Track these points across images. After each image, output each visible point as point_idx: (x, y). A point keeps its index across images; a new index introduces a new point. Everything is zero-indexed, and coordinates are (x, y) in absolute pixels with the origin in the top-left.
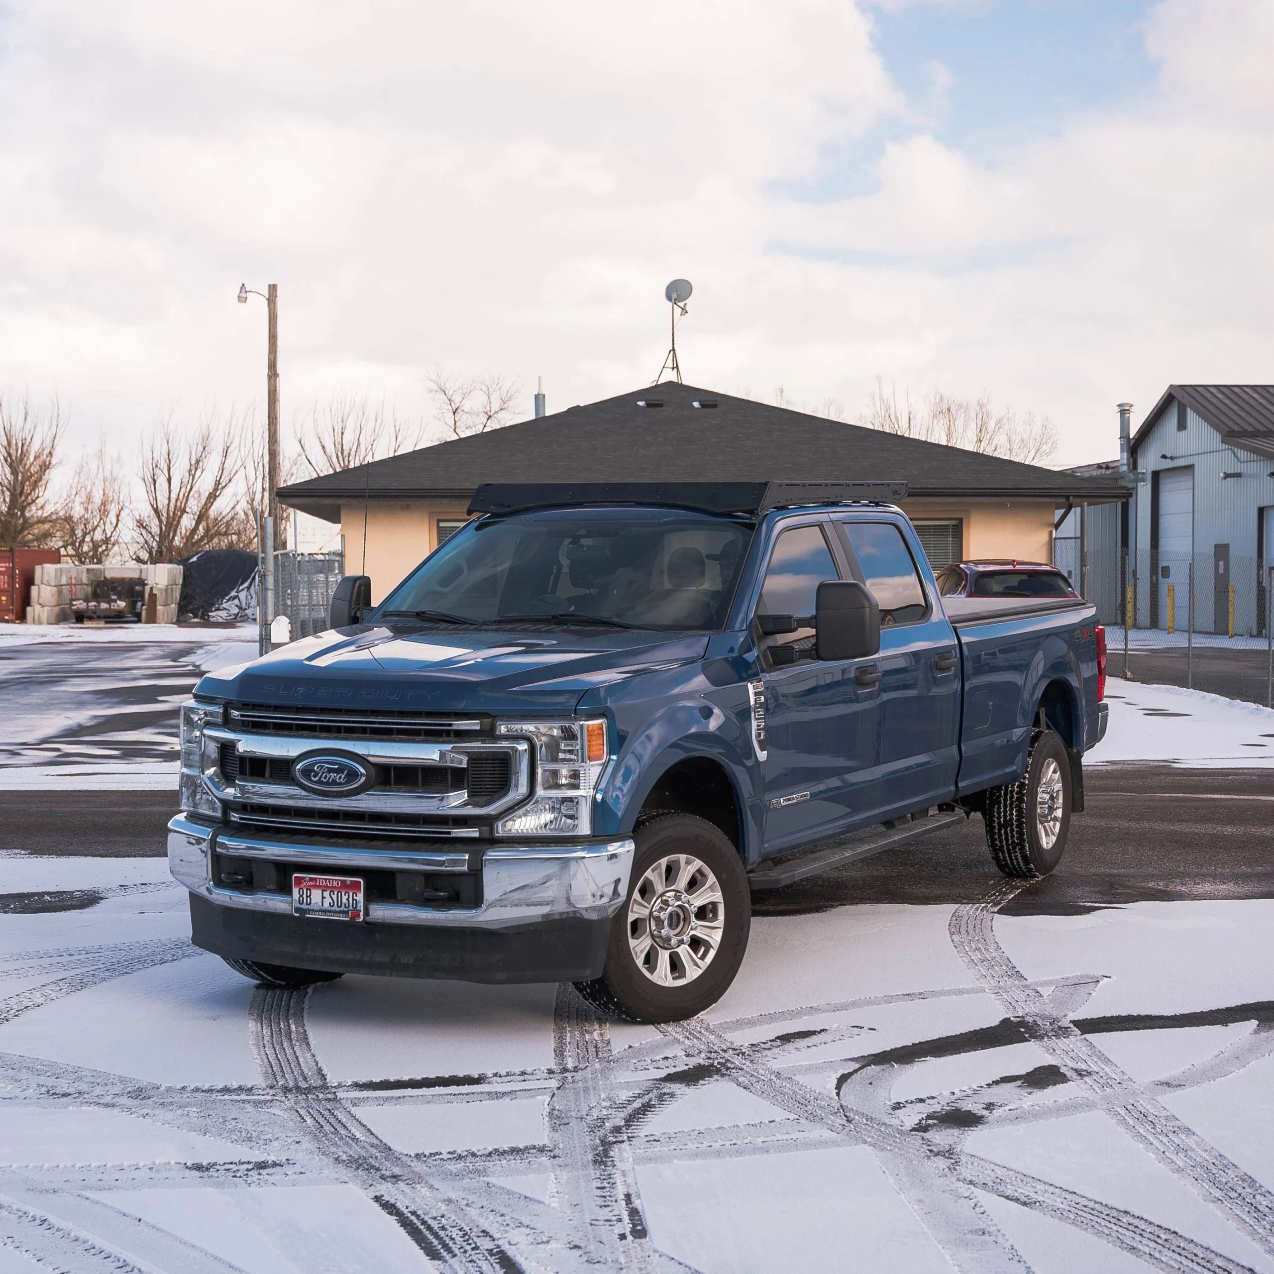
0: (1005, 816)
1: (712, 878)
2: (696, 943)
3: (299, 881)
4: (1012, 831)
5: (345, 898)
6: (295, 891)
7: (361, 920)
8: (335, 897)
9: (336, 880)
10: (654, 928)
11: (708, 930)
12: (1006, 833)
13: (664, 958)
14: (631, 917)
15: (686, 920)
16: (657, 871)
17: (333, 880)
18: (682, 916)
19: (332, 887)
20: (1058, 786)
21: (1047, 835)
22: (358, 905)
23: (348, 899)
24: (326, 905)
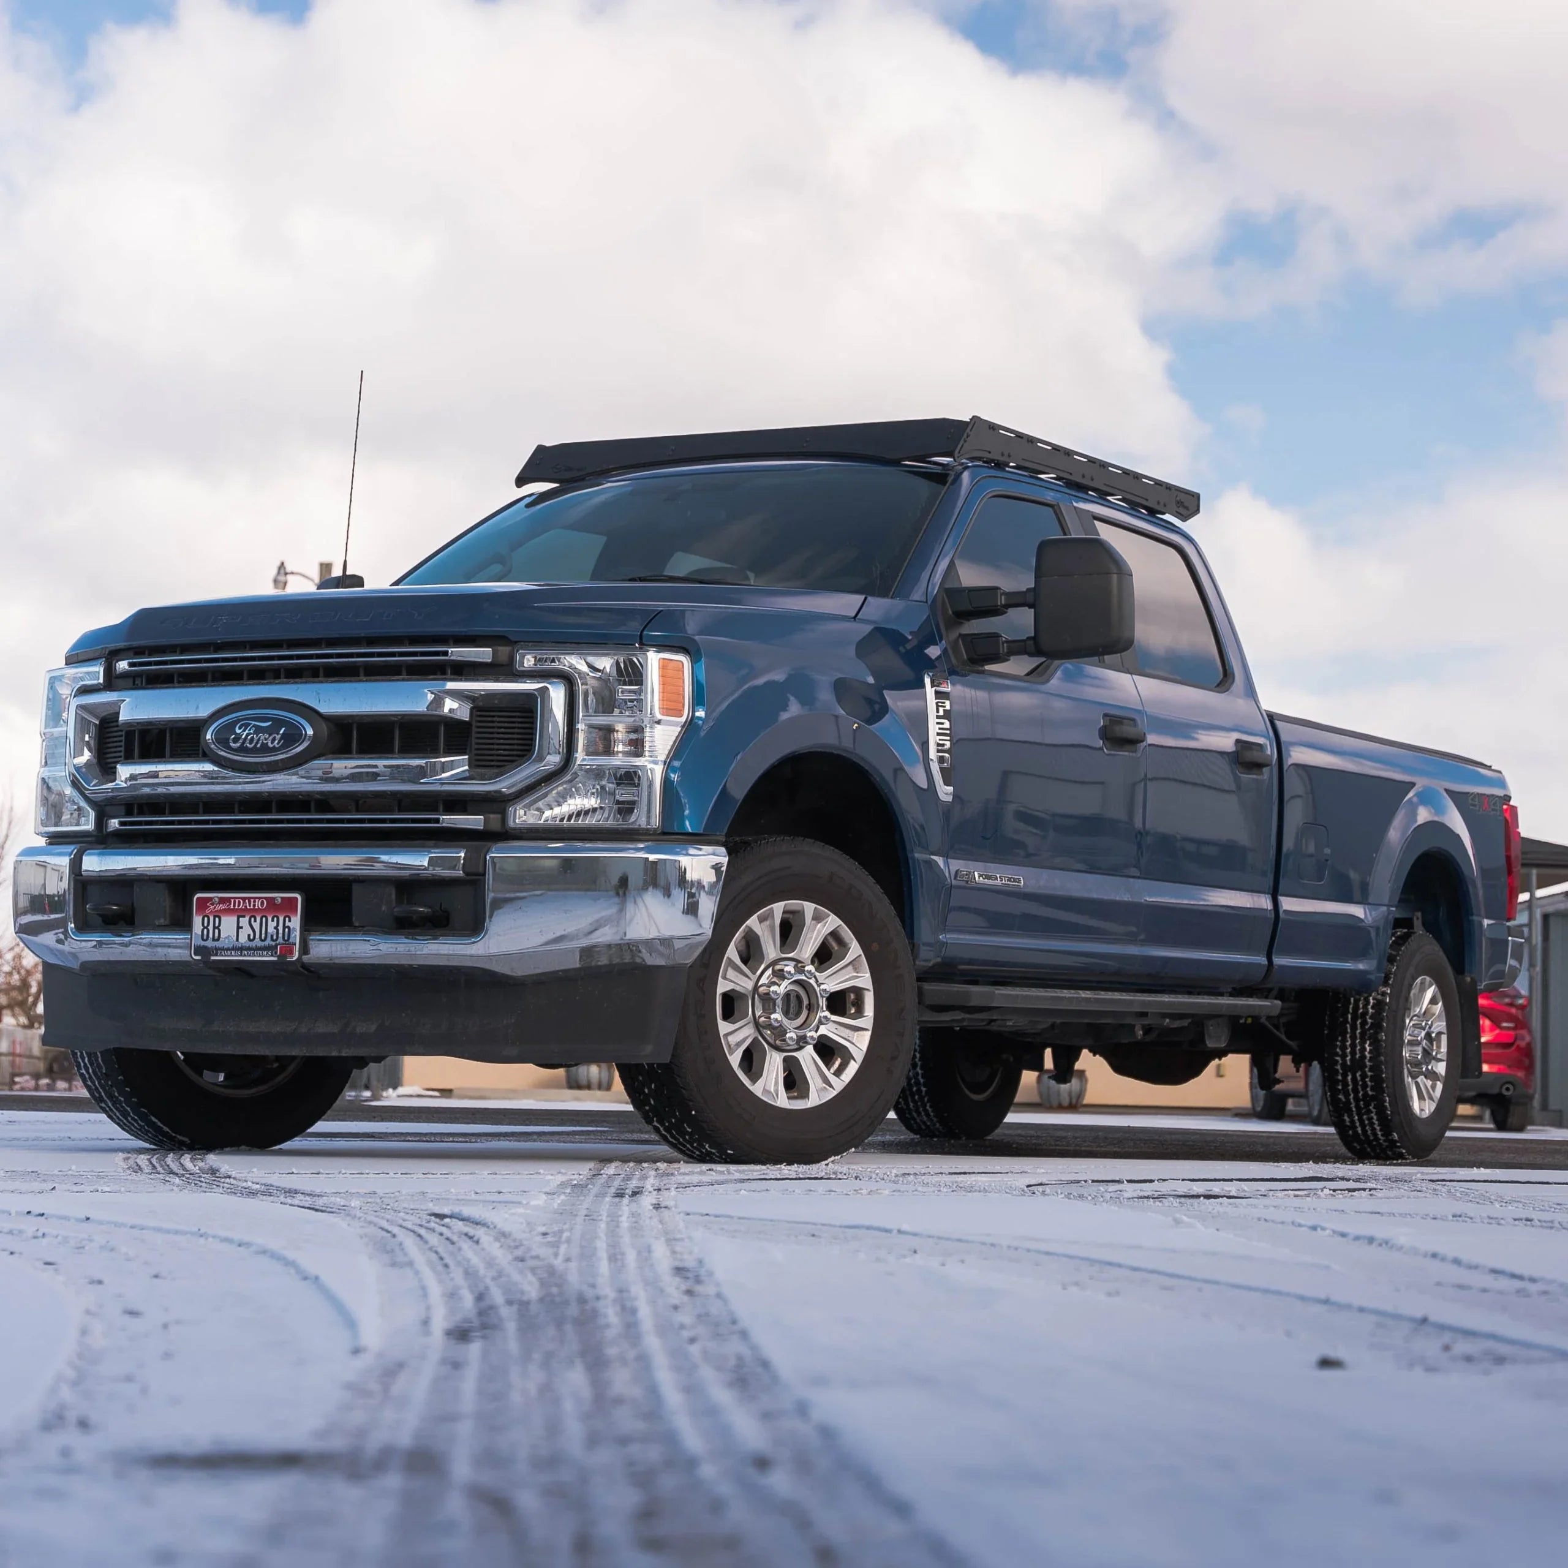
0: (1353, 1053)
1: (855, 950)
2: (827, 1050)
3: (203, 904)
4: (1364, 1076)
5: (272, 925)
6: (197, 921)
7: (294, 959)
8: (256, 926)
9: (259, 898)
10: (758, 1013)
11: (848, 1031)
12: (1354, 1079)
13: (774, 1064)
14: (722, 987)
15: (812, 1008)
16: (767, 923)
17: (255, 898)
18: (806, 1002)
19: (254, 910)
20: (1440, 1026)
21: (1421, 1097)
22: (292, 935)
23: (276, 928)
24: (243, 939)
